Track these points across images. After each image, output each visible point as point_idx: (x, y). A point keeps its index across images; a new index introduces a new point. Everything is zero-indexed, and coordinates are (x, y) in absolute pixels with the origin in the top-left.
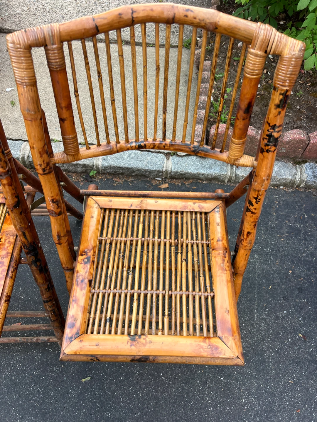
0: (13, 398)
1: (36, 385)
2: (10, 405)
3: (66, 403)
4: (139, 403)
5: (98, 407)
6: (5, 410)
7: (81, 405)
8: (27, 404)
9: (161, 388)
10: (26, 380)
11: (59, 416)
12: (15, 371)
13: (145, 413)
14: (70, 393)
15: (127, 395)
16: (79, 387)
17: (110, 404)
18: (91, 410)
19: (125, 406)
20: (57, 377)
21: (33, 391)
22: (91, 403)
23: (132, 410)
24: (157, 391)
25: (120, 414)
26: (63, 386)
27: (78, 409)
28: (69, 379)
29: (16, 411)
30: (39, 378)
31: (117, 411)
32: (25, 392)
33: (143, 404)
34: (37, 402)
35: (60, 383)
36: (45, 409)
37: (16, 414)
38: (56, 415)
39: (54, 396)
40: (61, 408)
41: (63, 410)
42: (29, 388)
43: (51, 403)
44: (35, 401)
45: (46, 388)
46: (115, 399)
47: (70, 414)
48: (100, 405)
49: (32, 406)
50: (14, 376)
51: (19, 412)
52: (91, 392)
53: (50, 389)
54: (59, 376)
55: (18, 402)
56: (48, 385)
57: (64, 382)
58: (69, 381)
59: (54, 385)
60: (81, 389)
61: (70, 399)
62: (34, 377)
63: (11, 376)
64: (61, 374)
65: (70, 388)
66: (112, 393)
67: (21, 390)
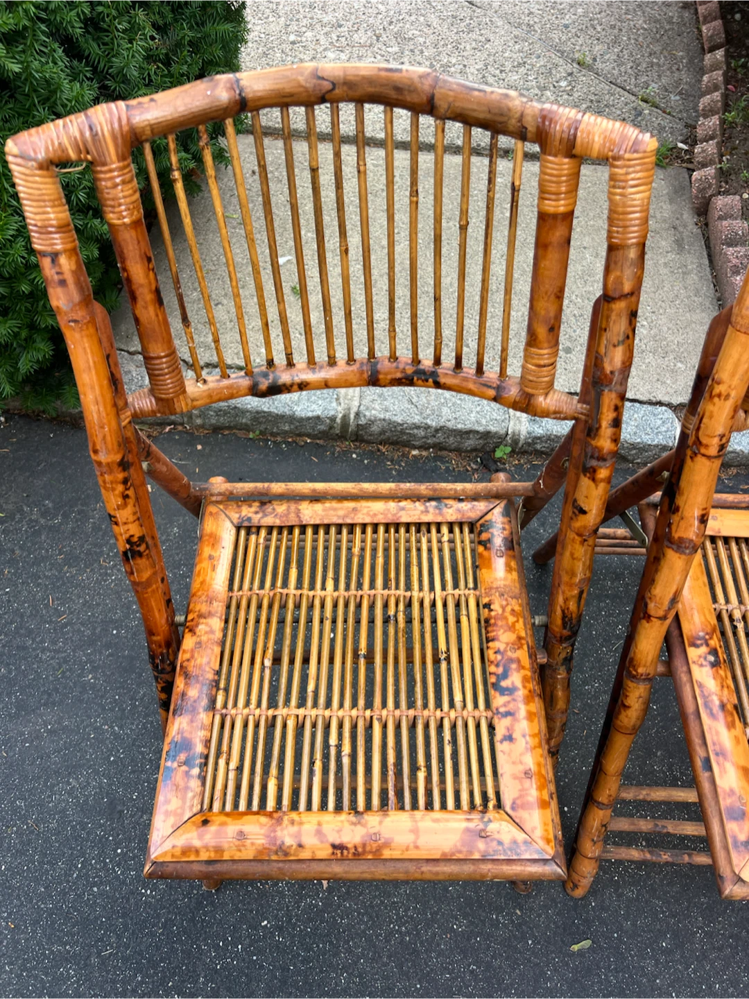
0: (416, 988)
1: (465, 957)
10: (438, 945)
12: (407, 922)
14: (550, 979)
15: (684, 985)
16: (567, 964)
20: (510, 939)
21: (460, 971)
26: (529, 961)
28: (539, 943)
30: (469, 939)
32: (442, 974)
35: (520, 952)
39: (512, 984)
42: (449, 964)
45: (489, 966)
50: (408, 933)
52: (600, 977)
53: (500, 967)
54: (515, 936)
56: (492, 957)
57: (528, 950)
58: (541, 949)
59: (507, 958)
60: (572, 968)
61: (551, 992)
62: (455, 936)
63: (401, 933)
64: (518, 931)
65: (548, 966)
66: (649, 981)
67: (432, 970)
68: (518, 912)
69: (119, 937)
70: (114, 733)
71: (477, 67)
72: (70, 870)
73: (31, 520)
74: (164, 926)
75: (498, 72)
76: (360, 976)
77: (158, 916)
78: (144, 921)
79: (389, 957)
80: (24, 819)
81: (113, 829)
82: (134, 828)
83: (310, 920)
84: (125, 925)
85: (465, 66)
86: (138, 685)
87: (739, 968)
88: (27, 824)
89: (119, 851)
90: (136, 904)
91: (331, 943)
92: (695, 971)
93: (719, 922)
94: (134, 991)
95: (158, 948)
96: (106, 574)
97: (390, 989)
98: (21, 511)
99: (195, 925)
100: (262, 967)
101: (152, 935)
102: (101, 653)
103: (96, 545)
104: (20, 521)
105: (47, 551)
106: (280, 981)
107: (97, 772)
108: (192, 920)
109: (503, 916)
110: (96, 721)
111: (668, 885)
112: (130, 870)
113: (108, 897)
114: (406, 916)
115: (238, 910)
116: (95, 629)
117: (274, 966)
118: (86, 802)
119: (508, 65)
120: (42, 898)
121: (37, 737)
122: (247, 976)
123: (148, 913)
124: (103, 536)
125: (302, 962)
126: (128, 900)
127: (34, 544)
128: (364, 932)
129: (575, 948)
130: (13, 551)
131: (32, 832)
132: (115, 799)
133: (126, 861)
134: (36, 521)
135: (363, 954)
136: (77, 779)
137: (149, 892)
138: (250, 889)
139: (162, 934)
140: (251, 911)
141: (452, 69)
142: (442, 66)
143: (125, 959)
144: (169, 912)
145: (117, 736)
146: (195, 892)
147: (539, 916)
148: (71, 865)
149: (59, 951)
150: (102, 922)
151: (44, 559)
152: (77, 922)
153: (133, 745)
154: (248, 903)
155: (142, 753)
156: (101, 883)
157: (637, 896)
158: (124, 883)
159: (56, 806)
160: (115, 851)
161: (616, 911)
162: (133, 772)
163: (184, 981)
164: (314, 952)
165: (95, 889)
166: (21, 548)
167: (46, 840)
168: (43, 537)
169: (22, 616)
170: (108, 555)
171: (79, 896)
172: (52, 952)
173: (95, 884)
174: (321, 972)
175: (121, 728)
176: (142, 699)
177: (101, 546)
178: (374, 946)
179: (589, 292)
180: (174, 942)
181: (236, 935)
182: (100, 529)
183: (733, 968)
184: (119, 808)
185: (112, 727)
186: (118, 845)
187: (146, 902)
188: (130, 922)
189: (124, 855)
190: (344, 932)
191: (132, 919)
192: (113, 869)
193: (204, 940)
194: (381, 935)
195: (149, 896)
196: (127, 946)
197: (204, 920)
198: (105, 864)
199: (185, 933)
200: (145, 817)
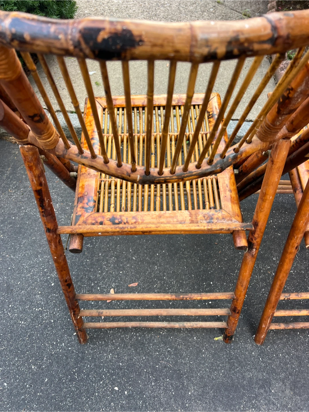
0: (143, 359)
1: (165, 345)
2: (140, 367)
3: (200, 363)
4: (280, 362)
5: (237, 367)
6: (136, 373)
7: (218, 366)
8: (158, 365)
9: (301, 347)
10: (154, 340)
11: (196, 377)
12: (139, 331)
13: (290, 373)
14: (204, 353)
15: (266, 355)
16: (212, 347)
17: (249, 364)
18: (230, 371)
19: (267, 366)
20: (186, 337)
21: (163, 351)
22: (229, 363)
23: (275, 370)
24: (297, 350)
25: (262, 374)
26: (195, 346)
27: (216, 370)
28: (199, 338)
29: (149, 373)
30: (167, 338)
31: (259, 372)
32: (155, 353)
33: (286, 364)
34: (170, 363)
35: (190, 342)
36: (179, 370)
37: (149, 377)
38: (193, 377)
39: (186, 356)
40: (197, 368)
41: (200, 370)
42: (158, 348)
43: (185, 364)
44: (168, 361)
45: (176, 349)
46: (254, 359)
47: (208, 376)
48: (239, 365)
49: (165, 367)
50: (140, 336)
51: (152, 374)
52: (227, 352)
53: (181, 349)
54: (188, 336)
55: (149, 364)
56: (178, 345)
57: (194, 342)
58: (200, 341)
59: (184, 345)
60: (214, 349)
61: (205, 359)
62: (161, 336)
63: (137, 336)
64: (190, 333)
65: (203, 348)
66: (249, 353)
67: (150, 351)
69: (8, 342)
70: (11, 258)
71: (176, 4)
74: (29, 336)
75: (184, 6)
76: (118, 355)
77: (27, 332)
78: (20, 335)
79: (131, 346)
81: (8, 297)
82: (18, 296)
84: (11, 337)
85: (171, 4)
86: (23, 239)
87: (290, 347)
89: (10, 306)
90: (17, 328)
91: (105, 341)
92: (270, 349)
94: (14, 364)
95: (26, 346)
96: (11, 195)
97: (131, 359)
99: (43, 336)
100: (73, 352)
101: (24, 340)
102: (7, 226)
103: (7, 184)
106: (81, 358)
107: (2, 274)
108: (42, 334)
110: (3, 254)
111: (257, 312)
112: (15, 313)
113: (4, 325)
115: (63, 329)
116: (5, 217)
117: (79, 352)
119: (189, 4)
122: (66, 356)
123: (22, 331)
124: (11, 181)
125: (91, 350)
126: (13, 326)
128: (120, 336)
129: (216, 339)
132: (10, 285)
133: (13, 310)
135: (119, 345)
137: (23, 322)
138: (69, 320)
139: (28, 340)
140: (69, 329)
141: (166, 5)
142: (161, 4)
143: (11, 351)
144: (32, 331)
145: (12, 259)
146: (44, 322)
153: (19, 262)
154: (68, 326)
155: (23, 266)
157: (243, 318)
158: (12, 319)
160: (8, 306)
163: (37, 360)
164: (97, 345)
170: (12, 188)
174: (100, 353)
175: (14, 256)
176: (24, 244)
177: (9, 185)
178: (125, 342)
179: (221, 82)
180: (33, 343)
181: (62, 339)
182: (9, 178)
183: (287, 347)
184: (11, 288)
185: (10, 256)
186: (10, 303)
187: (21, 327)
188: (13, 335)
189: (12, 307)
190: (111, 336)
191: (14, 334)
192: (7, 313)
193: (47, 342)
194: (127, 337)
195: (23, 324)
196: (11, 346)
197: (47, 334)
198: (4, 311)
199: (38, 339)
200: (23, 292)
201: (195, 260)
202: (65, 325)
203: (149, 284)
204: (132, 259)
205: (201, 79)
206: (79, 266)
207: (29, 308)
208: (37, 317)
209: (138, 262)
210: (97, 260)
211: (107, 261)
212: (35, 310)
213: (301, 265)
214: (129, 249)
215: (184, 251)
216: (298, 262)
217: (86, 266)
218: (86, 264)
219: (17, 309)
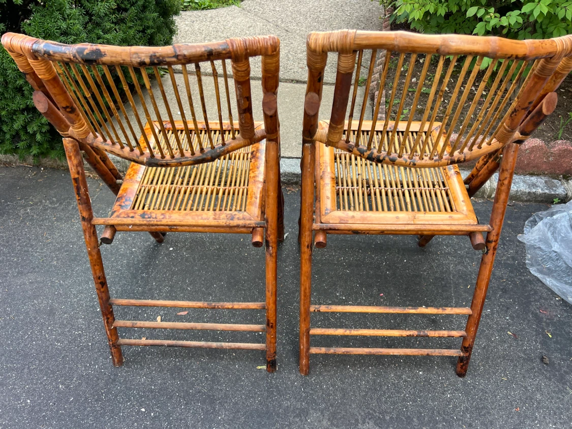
0: (177, 383)
1: (204, 371)
2: (173, 391)
3: (237, 390)
4: (323, 394)
5: (276, 396)
6: (167, 396)
7: (256, 393)
8: (192, 390)
9: (348, 380)
10: (192, 366)
11: (230, 403)
12: (180, 357)
13: (331, 405)
14: (243, 381)
15: (309, 385)
16: (253, 375)
17: (289, 394)
18: (267, 399)
19: (308, 396)
20: (227, 365)
21: (200, 377)
22: (268, 391)
23: (316, 401)
24: (344, 383)
25: (301, 404)
26: (235, 373)
27: (252, 397)
28: (241, 366)
29: (181, 397)
30: (208, 365)
31: (298, 401)
32: (191, 378)
33: (329, 395)
34: (205, 389)
35: (231, 370)
36: (214, 396)
37: (180, 400)
38: (226, 402)
39: (224, 383)
40: (232, 395)
41: (235, 397)
42: (196, 374)
43: (221, 390)
44: (203, 387)
45: (215, 375)
46: (296, 389)
47: (243, 403)
48: (278, 394)
49: (199, 392)
50: (179, 362)
51: (184, 398)
52: (268, 381)
53: (220, 376)
54: (230, 364)
55: (183, 388)
56: (217, 372)
57: (235, 369)
58: (241, 369)
59: (224, 372)
60: (255, 377)
61: (243, 386)
62: (201, 363)
63: (176, 362)
64: (232, 361)
65: (243, 375)
66: (291, 383)
67: (187, 376)
68: (234, 354)
69: (40, 361)
70: (60, 284)
72: (25, 335)
73: (45, 205)
74: (63, 357)
75: (294, 54)
76: (152, 378)
77: (61, 353)
78: (54, 355)
79: (168, 371)
80: (8, 315)
81: (49, 320)
82: (59, 319)
83: (133, 356)
84: (44, 357)
86: (76, 266)
87: (337, 379)
88: (9, 317)
89: (49, 328)
90: (52, 349)
91: (141, 365)
92: (314, 380)
93: (330, 361)
94: (41, 383)
95: (57, 366)
96: (74, 225)
97: (164, 383)
98: (41, 202)
100: (105, 374)
101: (56, 361)
102: (63, 253)
103: (72, 214)
104: (40, 205)
105: (49, 216)
106: (112, 380)
107: (47, 298)
108: (77, 356)
109: (226, 356)
112: (52, 335)
113: (39, 346)
114: (180, 355)
115: (100, 351)
116: (63, 245)
117: (111, 374)
118: (39, 309)
119: (299, 51)
120: (8, 345)
121: (24, 284)
122: (97, 378)
123: (56, 352)
124: (76, 211)
125: (125, 372)
126: (48, 347)
127: (43, 213)
128: (158, 361)
129: (259, 367)
130: (33, 216)
131: (11, 320)
132: (53, 308)
134: (47, 206)
135: (155, 369)
136: (37, 300)
137: (59, 344)
139: (61, 361)
143: (41, 370)
144: (67, 352)
145: (61, 285)
146: (81, 344)
147: (244, 356)
148: (25, 333)
149: (10, 367)
150: (34, 355)
151: (46, 219)
152: (22, 355)
153: (68, 288)
154: (106, 349)
155: (71, 291)
156: (38, 340)
157: (293, 349)
158: (48, 340)
159: (24, 311)
160: (48, 328)
161: (281, 355)
162: (65, 298)
163: (66, 380)
164: (132, 369)
165: (34, 343)
166: (37, 215)
167: (17, 323)
168: (48, 211)
169: (30, 240)
170: (76, 218)
171: (26, 345)
172: (7, 367)
173: (35, 341)
174: (133, 376)
175: (64, 281)
176: (77, 271)
177: (74, 215)
178: (162, 366)
180: (66, 364)
181: (97, 362)
182: (75, 208)
183: (334, 379)
184: (54, 311)
185: (60, 281)
186: (49, 325)
187: (56, 348)
188: (47, 356)
189: (51, 330)
190: (148, 361)
191: (48, 354)
192: (45, 335)
193: (81, 363)
194: (166, 362)
195: (59, 346)
196: (43, 365)
197: (82, 356)
198: (42, 333)
199: (72, 360)
200: (65, 315)
201: (253, 292)
202: (102, 349)
203: (199, 313)
204: (187, 289)
205: (294, 122)
206: (129, 294)
207: (69, 331)
208: (75, 340)
209: (193, 292)
210: (150, 288)
211: (160, 290)
212: (75, 333)
213: (366, 301)
214: (186, 279)
215: (245, 283)
216: (363, 299)
217: (137, 294)
218: (137, 292)
219: (55, 331)
